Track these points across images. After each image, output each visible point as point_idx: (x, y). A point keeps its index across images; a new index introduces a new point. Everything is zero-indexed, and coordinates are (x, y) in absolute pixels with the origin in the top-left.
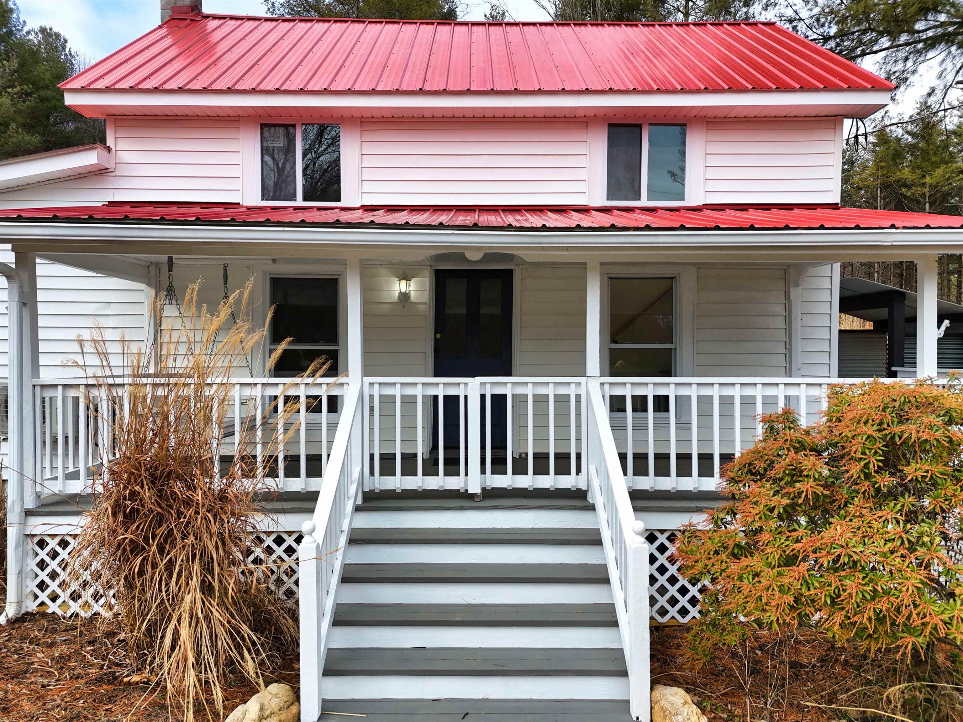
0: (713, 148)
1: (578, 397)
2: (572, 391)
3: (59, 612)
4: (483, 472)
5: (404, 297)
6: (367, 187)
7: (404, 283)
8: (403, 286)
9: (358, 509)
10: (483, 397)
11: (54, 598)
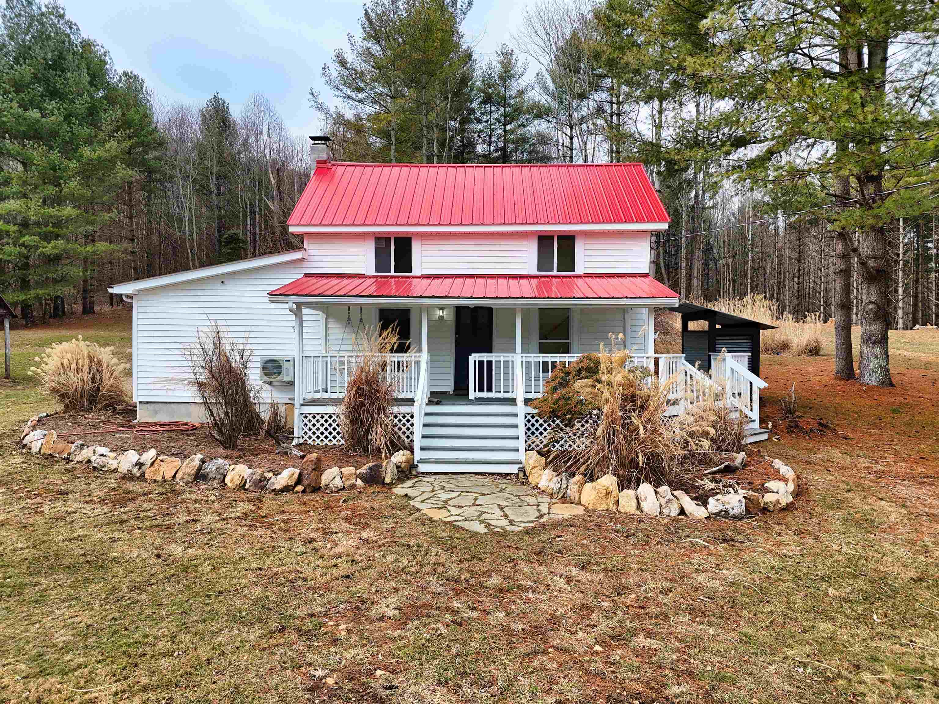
0: (588, 246)
1: (513, 361)
2: (510, 359)
3: (312, 444)
4: (475, 391)
5: (441, 318)
6: (424, 266)
7: (441, 311)
8: (441, 313)
9: (427, 404)
10: (475, 362)
11: (310, 438)
